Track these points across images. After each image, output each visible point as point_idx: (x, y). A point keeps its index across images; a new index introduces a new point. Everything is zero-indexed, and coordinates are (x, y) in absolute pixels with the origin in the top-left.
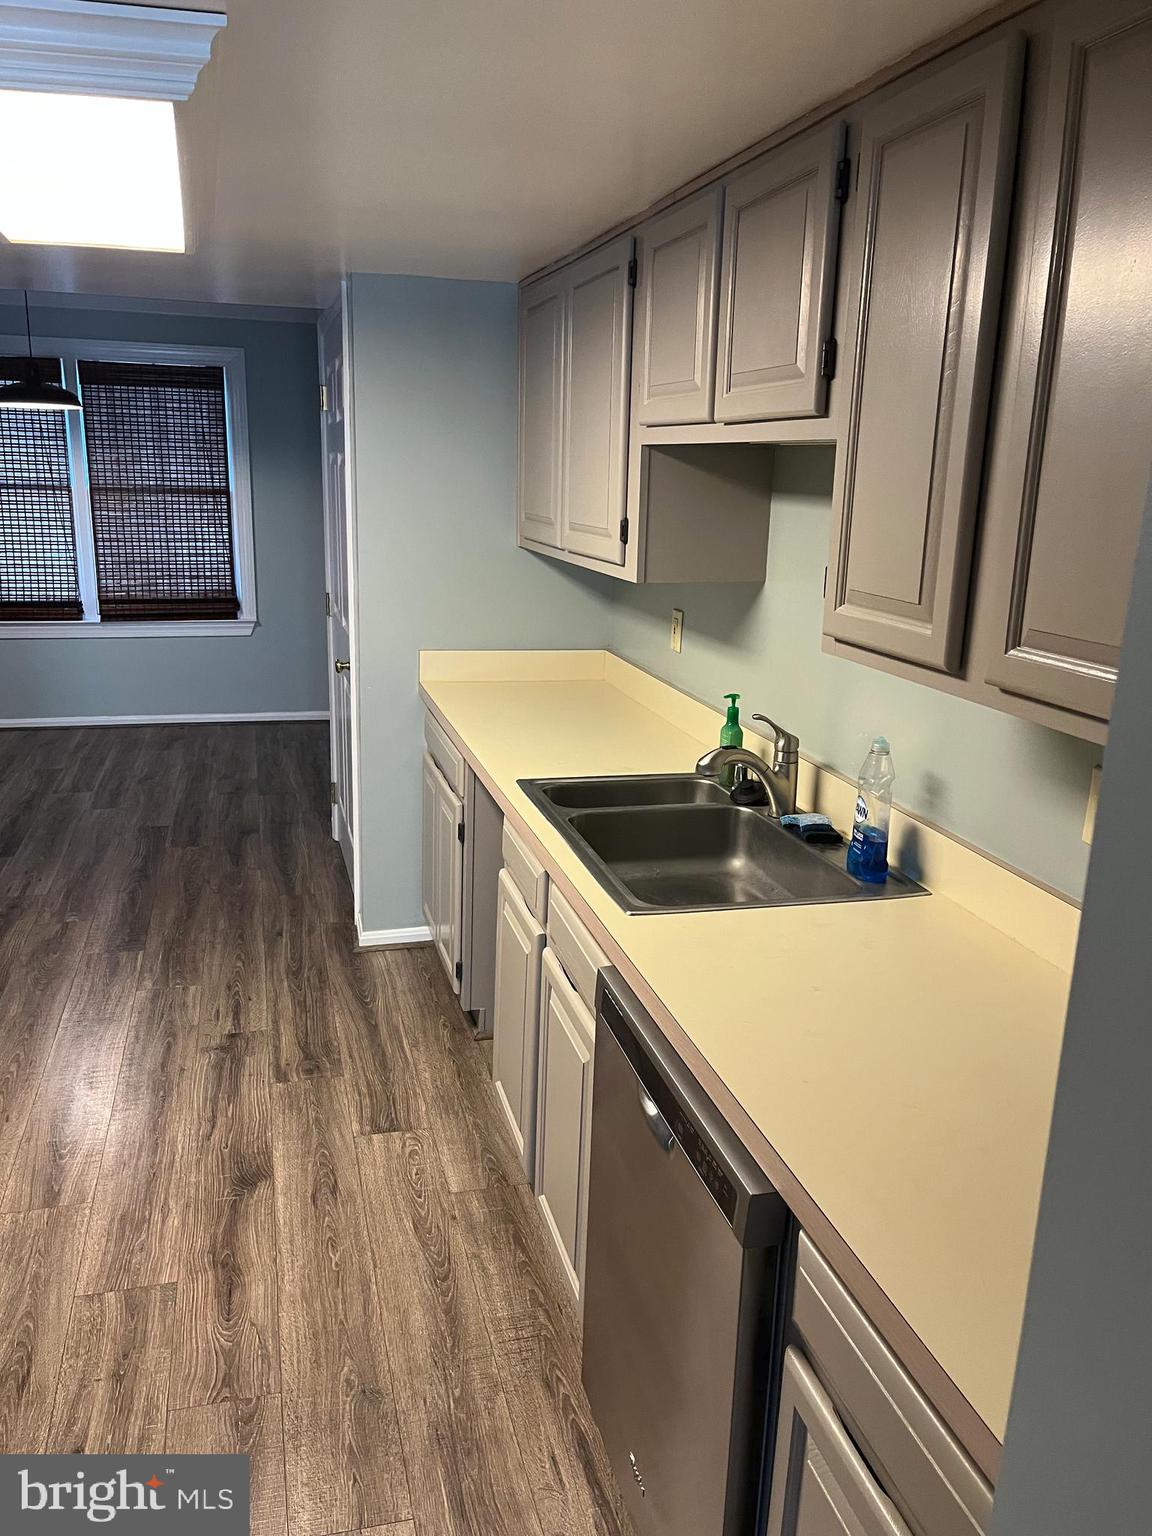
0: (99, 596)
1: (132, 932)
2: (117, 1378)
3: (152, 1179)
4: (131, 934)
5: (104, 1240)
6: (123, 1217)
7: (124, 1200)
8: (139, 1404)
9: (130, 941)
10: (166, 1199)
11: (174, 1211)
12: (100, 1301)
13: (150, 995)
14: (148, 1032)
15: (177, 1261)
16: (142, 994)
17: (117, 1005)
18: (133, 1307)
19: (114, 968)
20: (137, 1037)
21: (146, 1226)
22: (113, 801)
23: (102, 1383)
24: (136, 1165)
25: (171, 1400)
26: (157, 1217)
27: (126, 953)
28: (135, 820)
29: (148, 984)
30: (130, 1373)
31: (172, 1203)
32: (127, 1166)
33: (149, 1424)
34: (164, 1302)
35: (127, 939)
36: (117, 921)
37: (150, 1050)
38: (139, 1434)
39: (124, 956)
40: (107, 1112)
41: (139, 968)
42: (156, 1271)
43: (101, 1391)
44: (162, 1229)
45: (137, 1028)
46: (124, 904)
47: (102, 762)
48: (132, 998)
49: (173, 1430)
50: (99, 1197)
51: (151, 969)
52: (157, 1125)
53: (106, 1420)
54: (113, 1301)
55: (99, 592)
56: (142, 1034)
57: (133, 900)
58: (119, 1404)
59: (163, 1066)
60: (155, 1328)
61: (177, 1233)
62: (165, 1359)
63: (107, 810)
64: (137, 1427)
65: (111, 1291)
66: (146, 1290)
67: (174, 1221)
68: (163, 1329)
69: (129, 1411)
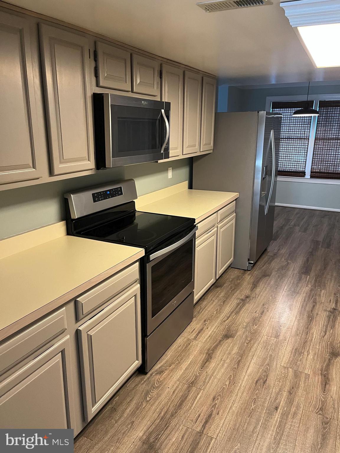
0: (311, 171)
1: (306, 269)
2: (290, 393)
3: (305, 342)
4: (306, 270)
5: (290, 353)
6: (296, 349)
7: (296, 345)
8: (295, 403)
9: (306, 272)
10: (309, 349)
11: (311, 354)
12: (287, 369)
13: (310, 289)
14: (308, 300)
15: (310, 368)
16: (307, 288)
17: (300, 289)
18: (297, 375)
19: (300, 279)
20: (305, 300)
21: (302, 354)
22: (305, 230)
23: (286, 392)
24: (301, 336)
25: (304, 407)
26: (306, 353)
27: (304, 275)
28: (311, 237)
29: (310, 286)
30: (294, 394)
31: (310, 351)
32: (298, 336)
33: (297, 410)
34: (306, 378)
35: (305, 271)
36: (302, 266)
37: (308, 305)
38: (294, 412)
39: (303, 276)
40: (294, 319)
41: (307, 280)
42: (304, 368)
43: (285, 394)
44: (307, 357)
45: (305, 297)
46: (305, 261)
47: (303, 219)
48: (304, 289)
49: (304, 415)
50: (290, 341)
51: (311, 282)
52: (308, 328)
53: (285, 403)
54: (291, 371)
55: (311, 169)
56: (306, 300)
57: (308, 260)
58: (290, 400)
59: (312, 311)
60: (302, 384)
61: (311, 361)
62: (304, 394)
63: (303, 233)
64: (294, 409)
65: (291, 368)
66: (301, 372)
67: (311, 357)
68: (304, 386)
69: (292, 404)
